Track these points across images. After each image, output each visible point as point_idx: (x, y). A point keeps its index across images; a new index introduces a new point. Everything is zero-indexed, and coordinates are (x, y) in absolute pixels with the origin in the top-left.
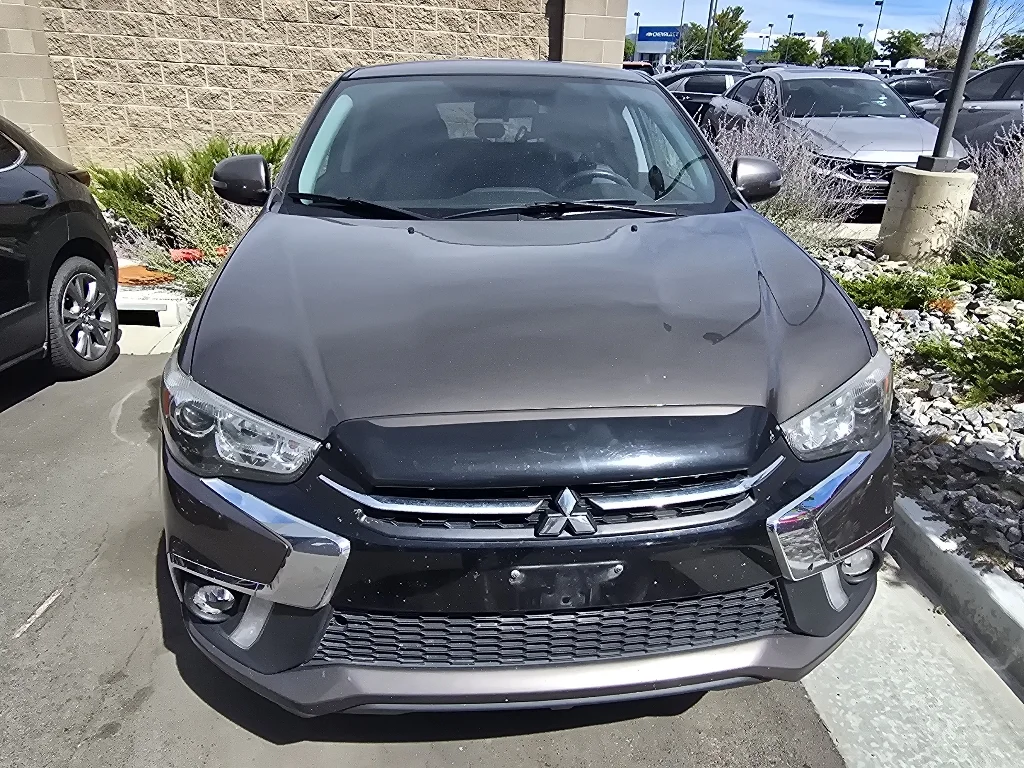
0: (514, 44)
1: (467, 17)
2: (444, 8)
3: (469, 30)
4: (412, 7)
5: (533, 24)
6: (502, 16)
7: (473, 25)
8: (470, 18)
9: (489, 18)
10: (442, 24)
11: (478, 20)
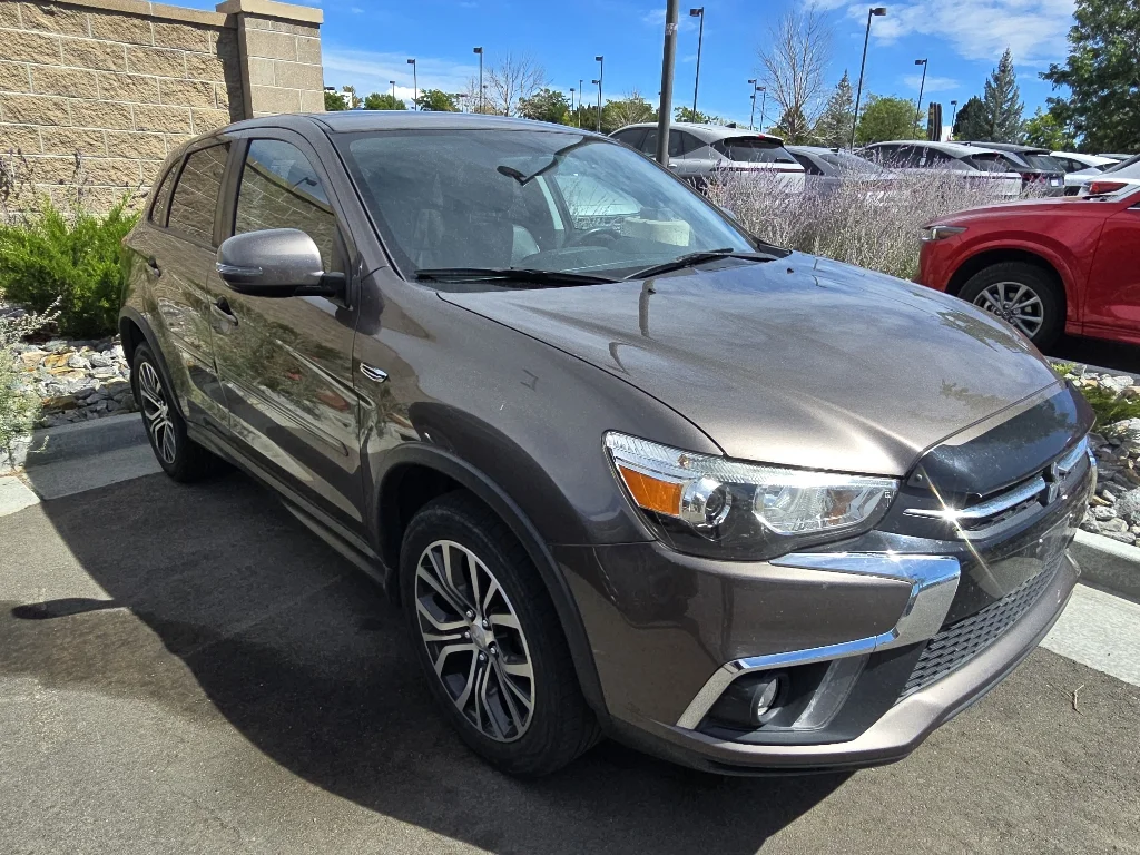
0: (180, 88)
1: (109, 50)
2: (70, 37)
3: (114, 68)
4: (20, 31)
5: (203, 66)
6: (159, 53)
7: (120, 61)
8: (113, 52)
9: (141, 55)
10: (71, 58)
11: (125, 56)
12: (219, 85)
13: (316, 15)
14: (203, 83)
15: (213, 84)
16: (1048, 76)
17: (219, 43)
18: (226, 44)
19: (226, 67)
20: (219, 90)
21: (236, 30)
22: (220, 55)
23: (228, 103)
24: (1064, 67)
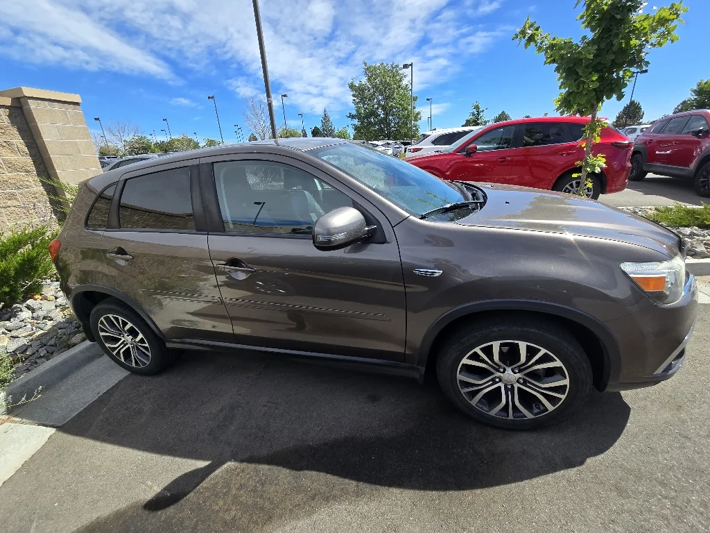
12: (18, 141)
13: (76, 98)
14: (5, 142)
15: (14, 141)
16: (349, 117)
17: (9, 116)
18: (15, 117)
19: (19, 130)
20: (20, 146)
21: (21, 108)
22: (13, 123)
23: (28, 152)
24: (354, 113)
